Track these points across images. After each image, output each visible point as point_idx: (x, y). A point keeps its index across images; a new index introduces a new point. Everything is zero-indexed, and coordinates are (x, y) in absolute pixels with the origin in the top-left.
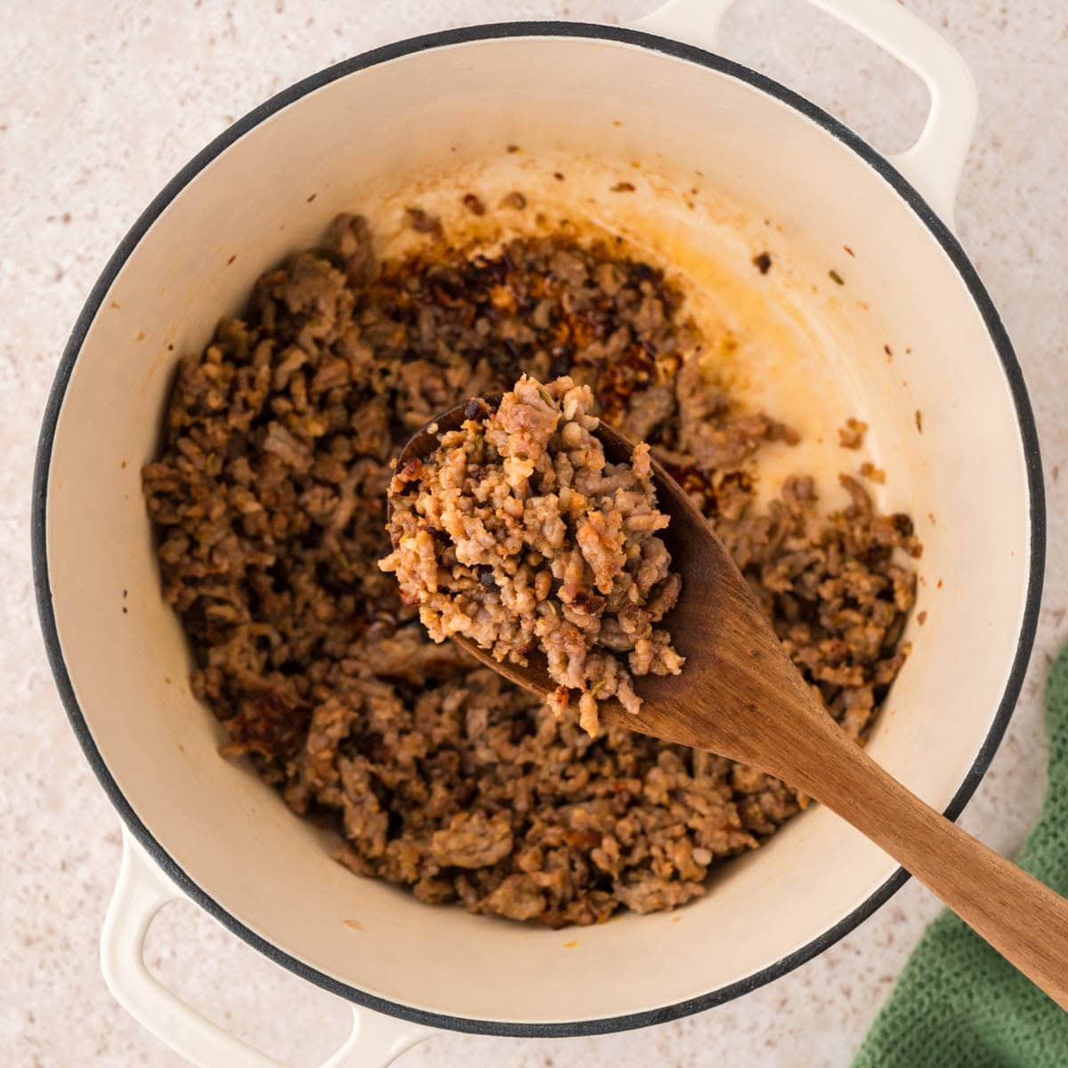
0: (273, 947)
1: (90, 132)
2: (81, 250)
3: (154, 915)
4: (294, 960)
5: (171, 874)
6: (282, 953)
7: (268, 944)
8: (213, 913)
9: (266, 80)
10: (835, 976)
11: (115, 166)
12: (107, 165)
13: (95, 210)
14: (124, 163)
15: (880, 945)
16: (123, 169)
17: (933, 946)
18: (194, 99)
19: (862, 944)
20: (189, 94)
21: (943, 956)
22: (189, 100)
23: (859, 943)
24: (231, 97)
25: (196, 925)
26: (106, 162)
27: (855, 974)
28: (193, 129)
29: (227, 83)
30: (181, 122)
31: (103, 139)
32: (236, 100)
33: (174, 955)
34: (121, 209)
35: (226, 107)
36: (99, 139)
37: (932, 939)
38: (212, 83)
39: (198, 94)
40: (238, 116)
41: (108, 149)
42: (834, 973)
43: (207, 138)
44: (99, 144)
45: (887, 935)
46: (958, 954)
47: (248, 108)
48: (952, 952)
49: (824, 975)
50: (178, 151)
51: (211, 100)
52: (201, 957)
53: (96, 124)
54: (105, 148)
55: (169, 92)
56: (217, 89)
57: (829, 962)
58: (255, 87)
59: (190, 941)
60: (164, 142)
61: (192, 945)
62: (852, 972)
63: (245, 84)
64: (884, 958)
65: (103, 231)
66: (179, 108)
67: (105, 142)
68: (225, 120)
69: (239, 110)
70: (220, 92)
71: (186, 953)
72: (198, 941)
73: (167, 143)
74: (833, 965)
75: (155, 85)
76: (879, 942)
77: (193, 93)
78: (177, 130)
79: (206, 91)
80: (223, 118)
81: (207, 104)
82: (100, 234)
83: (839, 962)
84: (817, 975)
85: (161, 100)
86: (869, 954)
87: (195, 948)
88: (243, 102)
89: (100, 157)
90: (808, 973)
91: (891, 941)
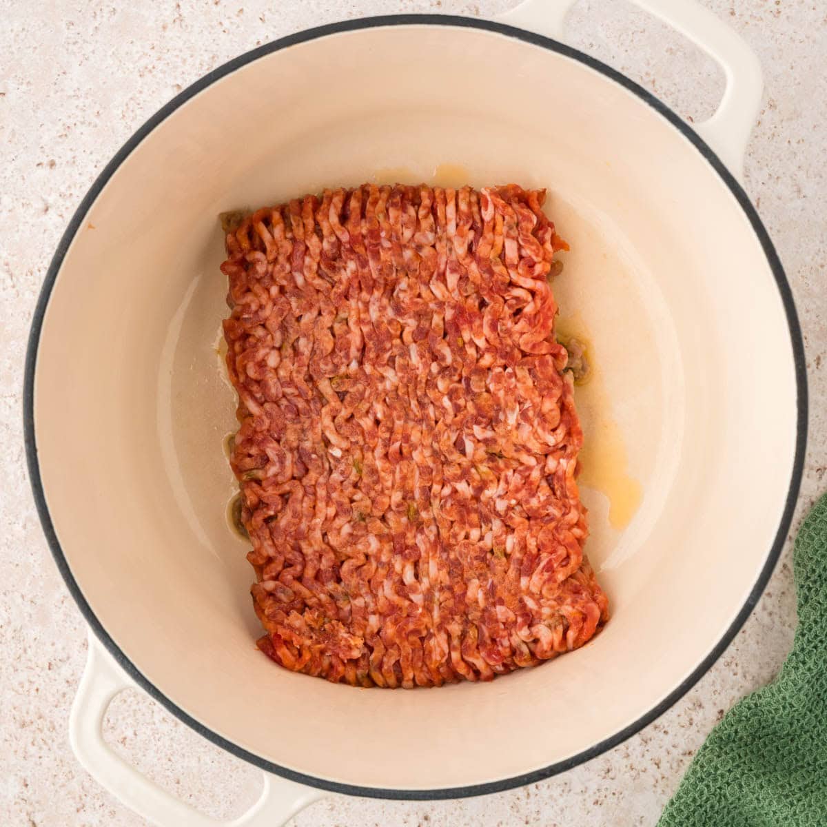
1: (69, 97)
2: (63, 189)
9: (206, 57)
10: (647, 750)
11: (90, 123)
12: (83, 123)
13: (74, 158)
14: (96, 121)
15: (683, 727)
16: (96, 126)
17: (712, 749)
18: (150, 71)
19: (669, 726)
20: (146, 68)
21: (719, 757)
22: (146, 73)
23: (666, 725)
24: (180, 70)
25: (153, 712)
26: (82, 120)
27: (663, 749)
28: (150, 95)
29: (176, 59)
30: (141, 89)
31: (80, 103)
32: (183, 73)
33: (135, 734)
34: (94, 157)
35: (176, 78)
36: (77, 102)
37: (711, 743)
38: (164, 59)
39: (154, 68)
40: (185, 86)
41: (84, 111)
42: (647, 748)
43: (160, 102)
44: (77, 107)
45: (688, 719)
46: (730, 755)
47: (193, 79)
48: (726, 753)
49: (639, 749)
50: (138, 112)
51: (164, 72)
52: (157, 736)
53: (74, 91)
54: (82, 109)
55: (131, 66)
56: (168, 64)
57: (643, 740)
58: (198, 62)
59: (148, 724)
60: (127, 105)
61: (150, 727)
62: (661, 747)
63: (190, 60)
64: (686, 737)
65: (80, 174)
66: (139, 78)
67: (81, 105)
68: (175, 89)
69: (186, 81)
70: (171, 66)
71: (145, 733)
72: (154, 724)
73: (129, 106)
74: (646, 742)
75: (120, 61)
76: (682, 724)
77: (150, 67)
78: (138, 95)
79: (160, 66)
80: (173, 86)
81: (161, 75)
82: (78, 176)
83: (651, 740)
84: (634, 749)
85: (125, 73)
86: (674, 733)
87: (152, 729)
88: (189, 74)
89: (77, 116)
90: (627, 749)
91: (691, 724)
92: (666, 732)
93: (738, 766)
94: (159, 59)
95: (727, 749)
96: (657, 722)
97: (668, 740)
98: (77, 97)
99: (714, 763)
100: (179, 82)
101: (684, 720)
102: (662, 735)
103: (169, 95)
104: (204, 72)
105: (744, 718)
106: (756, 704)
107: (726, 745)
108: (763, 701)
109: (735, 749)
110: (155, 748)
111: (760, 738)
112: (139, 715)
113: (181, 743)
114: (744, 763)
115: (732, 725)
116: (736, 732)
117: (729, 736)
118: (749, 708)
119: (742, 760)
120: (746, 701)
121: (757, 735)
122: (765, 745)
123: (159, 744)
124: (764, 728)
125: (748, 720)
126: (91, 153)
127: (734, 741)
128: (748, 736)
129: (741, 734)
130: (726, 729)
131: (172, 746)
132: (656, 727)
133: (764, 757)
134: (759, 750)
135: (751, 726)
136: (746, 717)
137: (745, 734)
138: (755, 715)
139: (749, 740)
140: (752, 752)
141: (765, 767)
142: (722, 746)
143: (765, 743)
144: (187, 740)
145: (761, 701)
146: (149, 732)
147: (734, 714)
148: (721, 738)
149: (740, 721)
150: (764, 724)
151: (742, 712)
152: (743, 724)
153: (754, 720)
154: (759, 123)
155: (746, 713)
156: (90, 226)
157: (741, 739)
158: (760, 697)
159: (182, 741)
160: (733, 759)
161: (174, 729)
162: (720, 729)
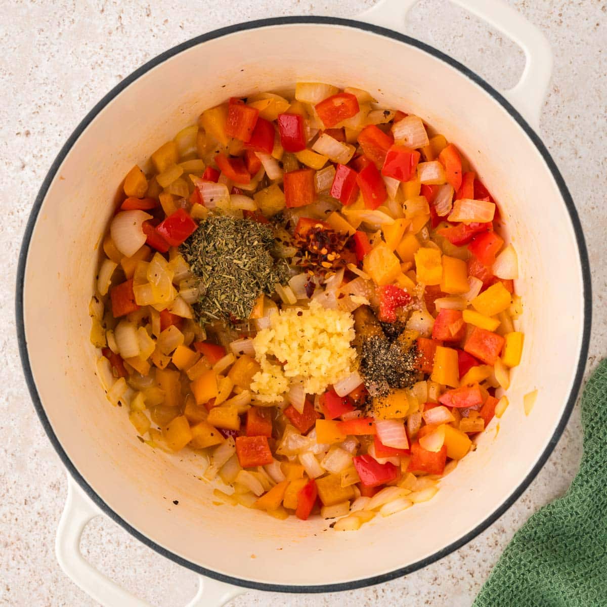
1: (40, 84)
2: (35, 152)
3: (85, 525)
9: (141, 55)
10: (465, 564)
11: (55, 104)
12: (50, 103)
13: (44, 129)
14: (59, 101)
15: (490, 546)
16: (60, 105)
17: (518, 545)
18: (100, 65)
19: (480, 546)
20: (97, 63)
21: (522, 551)
22: (97, 66)
23: (478, 545)
24: (121, 64)
25: (101, 536)
26: (49, 101)
27: (476, 563)
28: (99, 83)
29: (118, 56)
30: (92, 78)
31: (48, 88)
32: (124, 66)
33: (89, 552)
34: (58, 128)
35: (118, 70)
36: (46, 88)
37: (517, 541)
38: (110, 56)
39: (102, 62)
40: (125, 76)
41: (51, 94)
42: (464, 562)
43: (107, 88)
44: (46, 91)
45: (494, 541)
46: (531, 550)
47: (131, 70)
48: (528, 549)
49: (459, 563)
50: (91, 95)
51: (109, 66)
52: (105, 554)
53: (44, 80)
54: (49, 93)
55: (86, 62)
56: (113, 60)
57: (461, 556)
58: (134, 59)
59: (98, 544)
60: (82, 90)
61: (99, 547)
62: (474, 562)
63: (128, 57)
64: (492, 554)
65: (48, 141)
66: (91, 70)
67: (49, 90)
68: (118, 78)
69: (125, 72)
70: (115, 61)
71: (95, 551)
72: (102, 544)
73: (84, 90)
74: (464, 558)
75: (78, 58)
76: (490, 545)
77: (99, 62)
78: (90, 83)
79: (107, 61)
80: (116, 76)
81: (107, 68)
82: (46, 143)
83: (467, 556)
84: (455, 563)
85: (81, 67)
86: (484, 551)
87: (101, 548)
88: (128, 67)
89: (46, 98)
90: (450, 563)
91: (496, 545)
92: (478, 551)
93: (537, 558)
94: (106, 56)
95: (529, 545)
96: (472, 543)
97: (479, 556)
98: (46, 84)
99: (519, 556)
100: (121, 73)
101: (492, 541)
102: (475, 553)
103: (114, 83)
104: (139, 65)
105: (541, 523)
106: (550, 513)
107: (528, 542)
108: (556, 510)
109: (534, 545)
110: (103, 562)
111: (553, 537)
112: (91, 538)
113: (122, 559)
114: (541, 556)
115: (533, 528)
116: (536, 533)
117: (531, 535)
118: (546, 516)
119: (540, 553)
120: (543, 510)
121: (551, 535)
122: (557, 543)
123: (106, 559)
124: (556, 530)
125: (544, 524)
126: (56, 125)
127: (534, 540)
128: (544, 536)
129: (540, 534)
130: (528, 531)
131: (115, 560)
132: (471, 547)
133: (556, 551)
134: (552, 546)
135: (547, 529)
136: (543, 522)
137: (542, 534)
138: (550, 520)
139: (545, 538)
140: (547, 548)
141: (556, 558)
142: (525, 543)
143: (556, 542)
144: (126, 556)
145: (554, 510)
146: (98, 550)
147: (534, 520)
148: (525, 537)
149: (538, 525)
150: (556, 527)
151: (539, 518)
152: (541, 527)
153: (549, 524)
154: (547, 103)
155: (543, 519)
156: (62, 178)
157: (539, 538)
158: (553, 507)
159: (123, 557)
160: (533, 553)
161: (117, 548)
162: (524, 530)
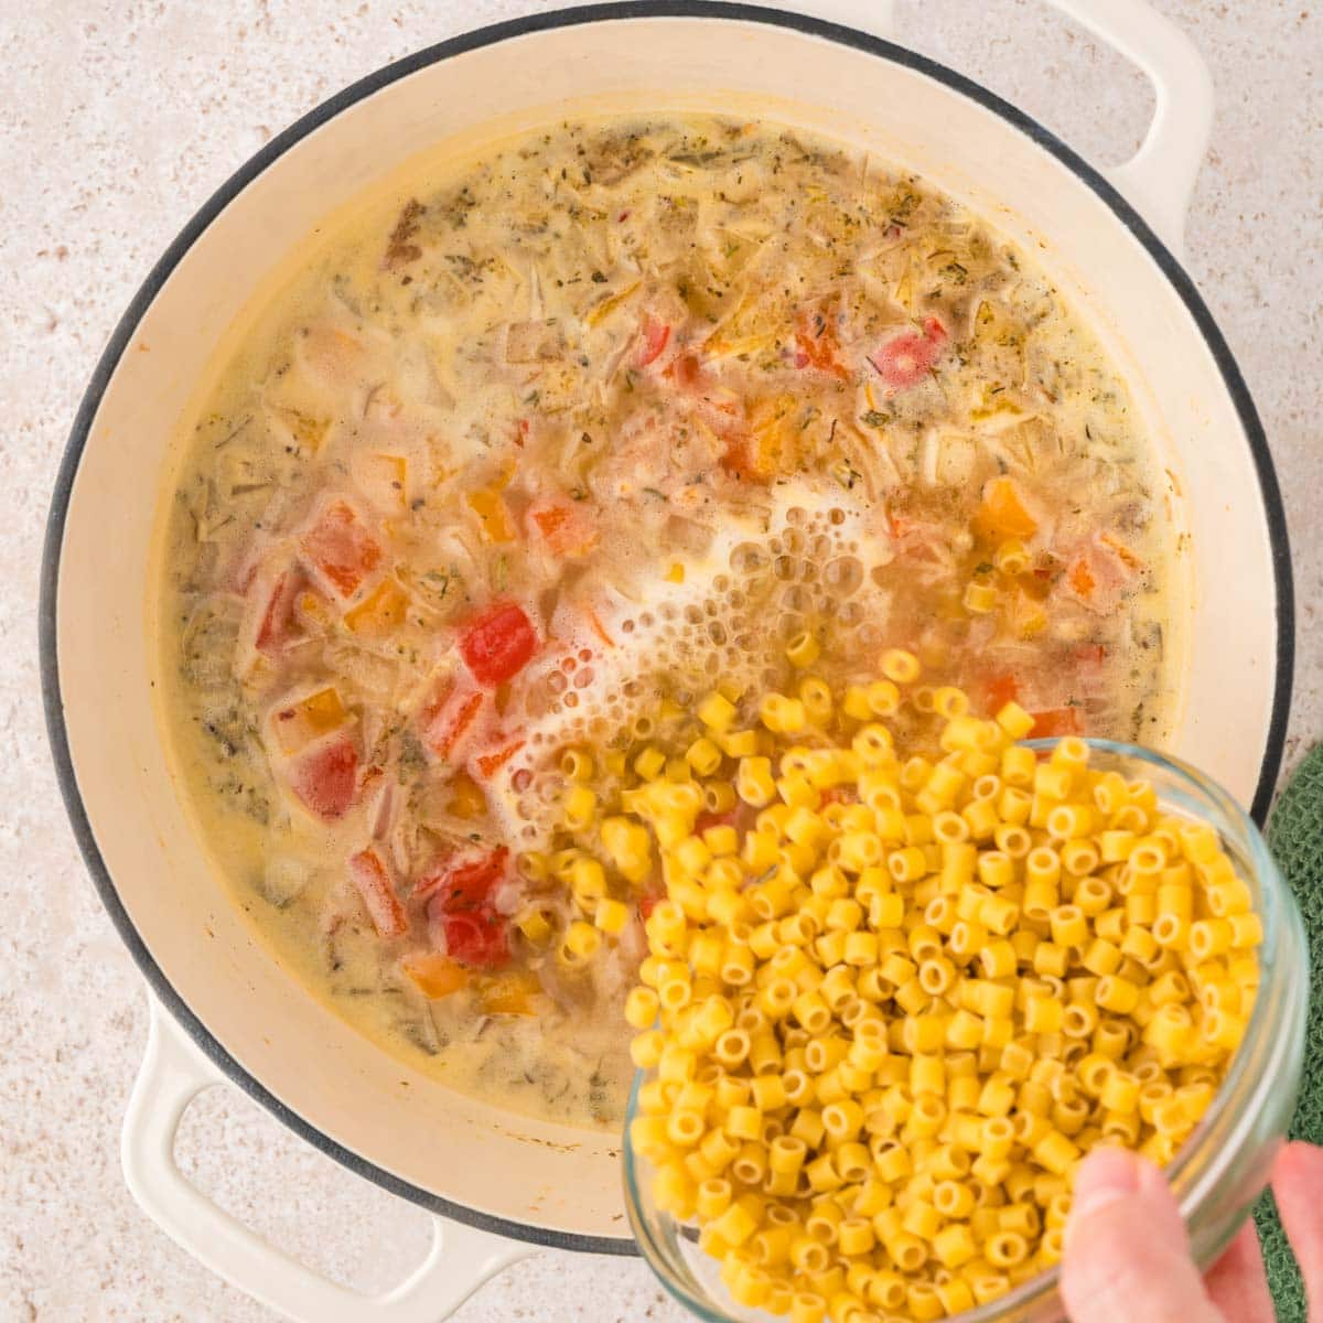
0: (335, 1144)
1: (91, 146)
2: (80, 292)
3: (187, 1104)
4: (360, 1160)
5: (209, 1053)
6: (345, 1151)
7: (328, 1139)
8: (261, 1101)
11: (122, 188)
12: (111, 188)
13: (97, 243)
14: (133, 183)
16: (132, 192)
18: (219, 105)
20: (213, 98)
22: (213, 107)
24: (267, 103)
26: (110, 182)
28: (218, 142)
29: (260, 85)
30: (204, 134)
31: (107, 155)
32: (272, 107)
33: (196, 1165)
35: (260, 115)
36: (101, 155)
38: (242, 85)
39: (225, 98)
41: (113, 167)
43: (235, 154)
44: (102, 162)
50: (201, 169)
51: (240, 105)
53: (98, 136)
54: (109, 166)
55: (188, 97)
56: (248, 92)
58: (294, 90)
60: (182, 158)
63: (282, 86)
65: (107, 268)
66: (200, 116)
67: (109, 158)
68: (259, 131)
69: (276, 120)
70: (252, 95)
73: (186, 159)
75: (172, 89)
77: (219, 97)
78: (199, 143)
79: (235, 95)
80: (256, 129)
81: (236, 111)
82: (104, 272)
85: (178, 106)
88: (282, 109)
89: (102, 177)
94: (233, 84)
98: (104, 146)
100: (266, 122)
126: (124, 235)
156: (142, 348)
